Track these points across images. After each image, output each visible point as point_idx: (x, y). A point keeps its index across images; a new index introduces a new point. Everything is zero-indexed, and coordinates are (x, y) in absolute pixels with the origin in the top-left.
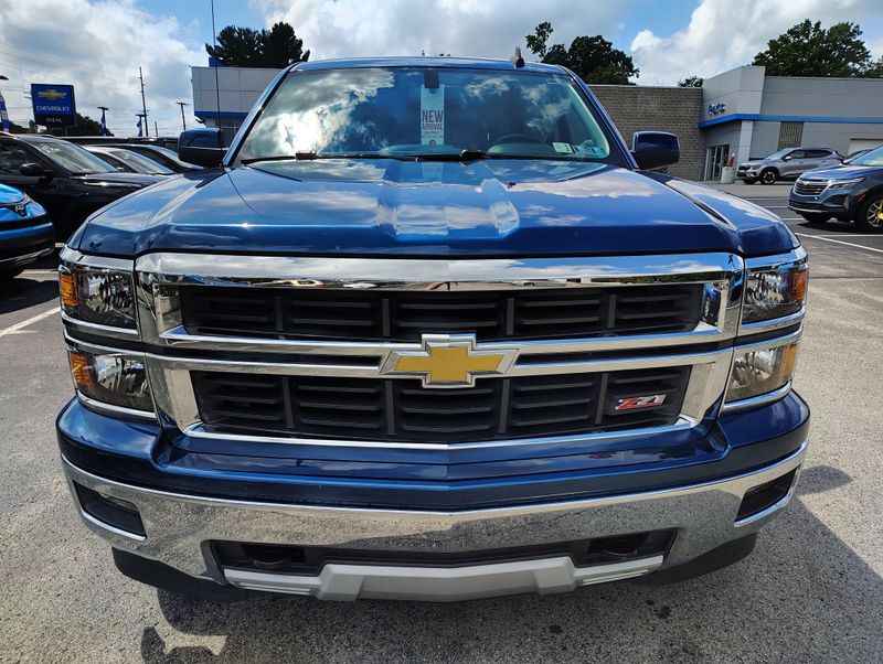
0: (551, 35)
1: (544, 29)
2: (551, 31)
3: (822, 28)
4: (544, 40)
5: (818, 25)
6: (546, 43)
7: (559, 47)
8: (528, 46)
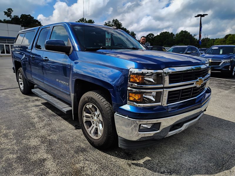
0: (13, 12)
1: (10, 10)
2: (13, 11)
3: (86, 20)
4: (11, 13)
5: (85, 19)
6: (11, 14)
7: (16, 16)
8: (5, 15)
